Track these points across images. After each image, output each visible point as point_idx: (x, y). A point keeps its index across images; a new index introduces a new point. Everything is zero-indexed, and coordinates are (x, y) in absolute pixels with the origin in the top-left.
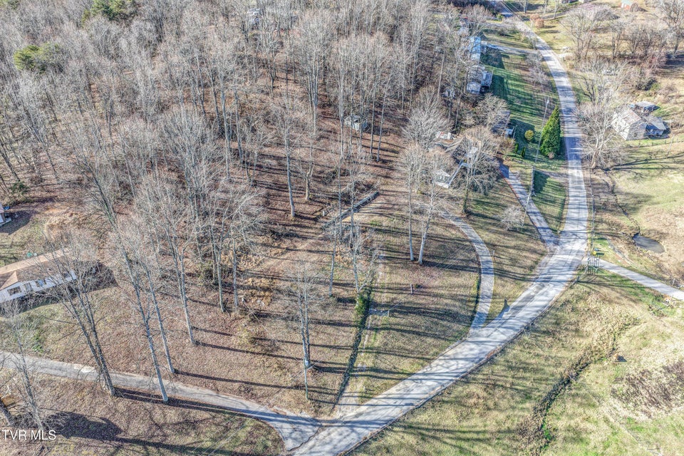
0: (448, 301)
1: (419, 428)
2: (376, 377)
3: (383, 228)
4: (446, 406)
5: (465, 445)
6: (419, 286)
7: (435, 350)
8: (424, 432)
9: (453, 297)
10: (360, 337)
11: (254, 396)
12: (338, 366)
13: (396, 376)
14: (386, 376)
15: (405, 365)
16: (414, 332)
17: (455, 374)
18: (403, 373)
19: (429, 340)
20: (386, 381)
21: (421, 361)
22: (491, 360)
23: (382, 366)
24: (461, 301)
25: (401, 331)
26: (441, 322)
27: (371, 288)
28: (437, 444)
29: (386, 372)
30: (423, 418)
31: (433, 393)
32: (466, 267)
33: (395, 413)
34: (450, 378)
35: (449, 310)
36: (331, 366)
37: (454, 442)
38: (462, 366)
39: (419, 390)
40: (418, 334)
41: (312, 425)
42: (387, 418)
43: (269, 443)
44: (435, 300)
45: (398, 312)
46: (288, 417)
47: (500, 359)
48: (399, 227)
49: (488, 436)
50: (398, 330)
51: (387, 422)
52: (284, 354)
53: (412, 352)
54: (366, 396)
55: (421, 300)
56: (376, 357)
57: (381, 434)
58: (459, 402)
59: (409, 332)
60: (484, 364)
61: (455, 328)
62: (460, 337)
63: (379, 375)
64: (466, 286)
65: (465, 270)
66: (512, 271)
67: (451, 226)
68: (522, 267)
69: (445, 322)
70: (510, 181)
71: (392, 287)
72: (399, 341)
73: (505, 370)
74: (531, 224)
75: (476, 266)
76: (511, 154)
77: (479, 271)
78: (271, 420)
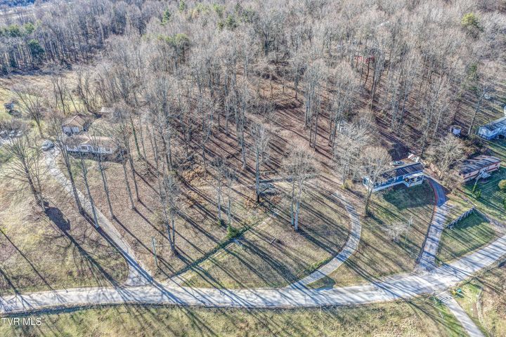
1: (196, 318)
2: (203, 277)
4: (223, 317)
6: (279, 242)
7: (253, 284)
8: (197, 322)
9: (296, 260)
10: (216, 251)
11: (136, 250)
12: (188, 258)
13: (215, 284)
14: (209, 280)
15: (226, 281)
16: (248, 266)
17: (247, 304)
18: (220, 285)
19: (254, 276)
20: (206, 283)
21: (238, 285)
22: (279, 310)
23: (212, 273)
24: (300, 265)
25: (242, 261)
26: (272, 270)
27: (250, 228)
28: (198, 334)
29: (211, 278)
30: (204, 314)
31: (223, 305)
32: (328, 247)
33: (191, 301)
34: (241, 304)
35: (285, 266)
36: (186, 257)
38: (258, 302)
39: (217, 298)
40: (251, 269)
41: (148, 280)
42: (184, 301)
43: (121, 275)
44: (282, 255)
45: (251, 249)
46: (141, 269)
47: (286, 315)
50: (240, 259)
51: (182, 303)
53: (238, 276)
54: (188, 283)
55: (273, 251)
56: (214, 267)
57: (173, 307)
58: (233, 320)
59: (246, 264)
60: (271, 309)
61: (278, 279)
62: (276, 286)
63: (206, 277)
64: (313, 259)
65: (325, 249)
66: (363, 268)
67: (346, 218)
68: (375, 270)
69: (275, 272)
70: (437, 209)
71: (262, 233)
72: (235, 266)
73: (282, 322)
74: (421, 246)
75: (336, 251)
76: (468, 192)
77: (335, 255)
78: (132, 265)
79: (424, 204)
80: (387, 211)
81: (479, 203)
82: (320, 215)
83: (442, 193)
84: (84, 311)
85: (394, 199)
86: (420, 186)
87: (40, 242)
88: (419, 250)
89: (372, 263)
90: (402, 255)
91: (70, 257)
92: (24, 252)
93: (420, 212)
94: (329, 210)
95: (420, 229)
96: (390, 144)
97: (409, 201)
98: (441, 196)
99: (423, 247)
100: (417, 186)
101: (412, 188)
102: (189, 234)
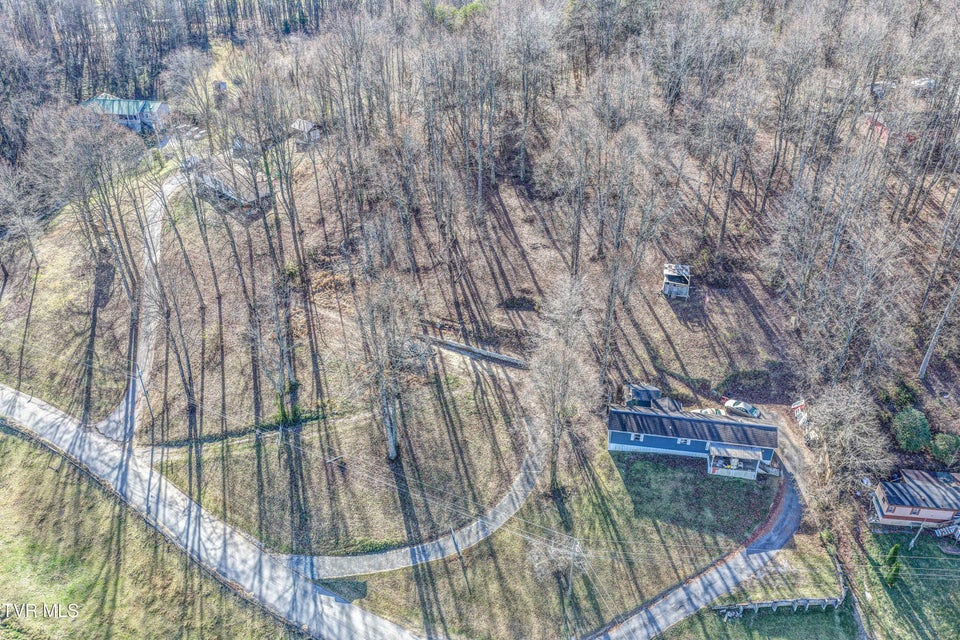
0: (326, 509)
1: (119, 531)
2: (190, 469)
3: (447, 394)
4: (150, 552)
5: (98, 589)
6: (342, 467)
7: (241, 520)
8: (115, 539)
9: (337, 515)
10: (244, 433)
11: (153, 376)
12: (198, 426)
13: (195, 489)
14: (194, 479)
15: (212, 493)
16: (261, 486)
17: (196, 548)
18: (200, 494)
19: (255, 508)
20: (187, 482)
21: (220, 509)
22: (225, 589)
23: (206, 470)
24: (334, 528)
25: (259, 471)
26: (288, 513)
27: (324, 418)
28: (102, 559)
29: (199, 477)
30: (134, 532)
31: (168, 531)
32: (415, 520)
33: (137, 498)
34: (190, 544)
35: (311, 517)
36: (198, 422)
37: (102, 576)
38: (212, 553)
39: (172, 518)
40: (261, 492)
41: (126, 434)
42: (129, 494)
43: (103, 409)
44: (325, 492)
45: (290, 457)
46: (133, 412)
47: (231, 603)
48: (462, 411)
49: (107, 611)
50: (259, 466)
51: (125, 496)
52: (207, 378)
53: (232, 493)
54: (165, 469)
55: (317, 477)
56: (216, 459)
57: (108, 494)
58: (156, 565)
59: (260, 480)
60: (218, 581)
61: (284, 534)
62: (267, 541)
63: (194, 472)
64: (367, 528)
65: (406, 521)
66: (441, 597)
67: (505, 478)
68: (460, 614)
69: (287, 517)
70: (737, 559)
71: (333, 437)
72: (243, 474)
73: (212, 613)
74: (608, 618)
75: (425, 534)
76: (874, 552)
77: (413, 541)
78: (127, 399)
79: (714, 530)
80: (603, 508)
81: (885, 596)
82: (460, 448)
83: (791, 527)
84: (20, 441)
85: (648, 485)
86: (746, 484)
87: (59, 312)
88: (595, 624)
89: (470, 595)
90: (542, 613)
91: (70, 352)
92: (32, 318)
93: (684, 546)
94: (487, 447)
95: (644, 581)
96: (764, 355)
97: (682, 505)
98: (780, 530)
99: (613, 624)
100: (737, 481)
101: (718, 477)
102: (235, 382)
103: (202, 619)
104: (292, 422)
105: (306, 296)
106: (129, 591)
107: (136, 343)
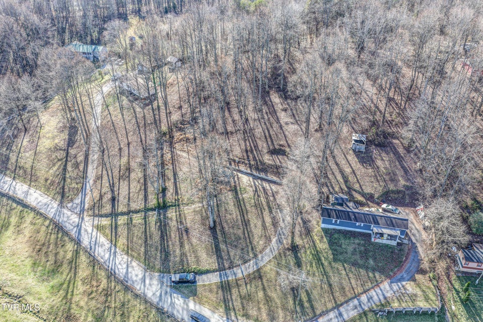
0: (178, 252)
1: (76, 258)
2: (112, 229)
3: (240, 196)
4: (91, 268)
5: (65, 286)
6: (187, 231)
7: (136, 255)
8: (74, 261)
9: (183, 255)
10: (139, 212)
11: (95, 182)
12: (116, 207)
13: (114, 238)
14: (113, 233)
15: (122, 241)
16: (146, 238)
17: (113, 268)
18: (116, 241)
19: (143, 249)
20: (110, 235)
21: (126, 249)
22: (127, 289)
23: (119, 229)
24: (182, 261)
25: (146, 231)
26: (159, 252)
27: (179, 205)
28: (67, 271)
29: (116, 233)
30: (83, 258)
31: (99, 258)
32: (222, 258)
33: (85, 242)
34: (110, 266)
35: (170, 255)
36: (116, 205)
37: (68, 279)
38: (121, 271)
39: (102, 253)
40: (146, 242)
41: (81, 210)
42: (82, 240)
43: (70, 197)
44: (178, 243)
45: (161, 224)
46: (84, 199)
47: (129, 296)
48: (247, 204)
49: (69, 297)
50: (146, 228)
51: (80, 240)
52: (121, 184)
53: (132, 242)
54: (99, 228)
55: (174, 235)
56: (124, 224)
57: (72, 239)
58: (94, 275)
59: (146, 235)
60: (123, 285)
61: (157, 263)
62: (148, 266)
63: (113, 230)
64: (198, 261)
65: (218, 259)
66: (234, 298)
67: (268, 239)
68: (243, 307)
69: (159, 254)
70: (385, 285)
71: (182, 215)
72: (138, 232)
73: (120, 300)
74: (318, 312)
75: (227, 266)
76: (457, 285)
77: (221, 269)
78: (82, 193)
79: (374, 270)
80: (317, 256)
81: (462, 308)
82: (246, 223)
83: (414, 270)
84: (30, 211)
85: (341, 246)
86: (391, 247)
87: (51, 148)
88: (311, 315)
89: (248, 298)
90: (284, 308)
91: (55, 168)
92: (37, 151)
93: (358, 277)
94: (259, 223)
95: (337, 294)
96: (402, 182)
97: (358, 257)
98: (408, 272)
99: (321, 315)
100: (387, 246)
101: (377, 243)
102: (135, 186)
103: (115, 303)
104: (162, 207)
105: (171, 144)
106: (80, 288)
107: (87, 165)
